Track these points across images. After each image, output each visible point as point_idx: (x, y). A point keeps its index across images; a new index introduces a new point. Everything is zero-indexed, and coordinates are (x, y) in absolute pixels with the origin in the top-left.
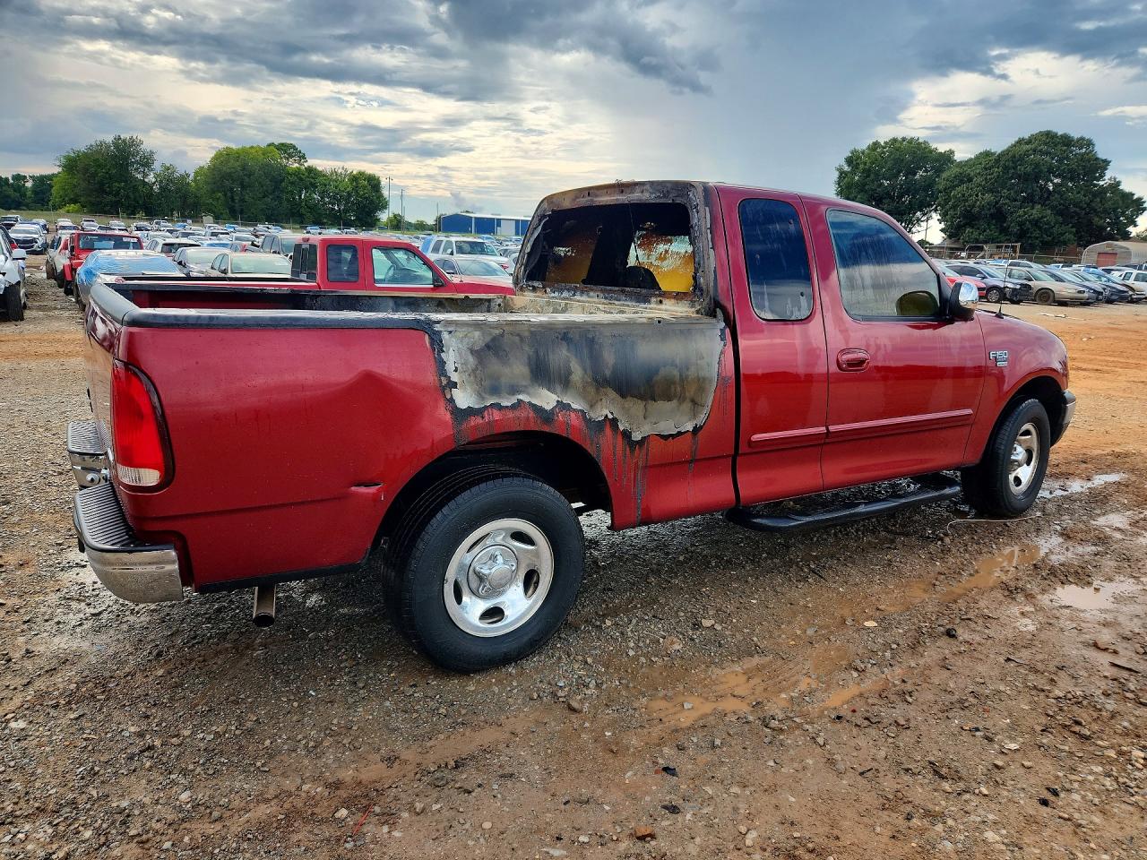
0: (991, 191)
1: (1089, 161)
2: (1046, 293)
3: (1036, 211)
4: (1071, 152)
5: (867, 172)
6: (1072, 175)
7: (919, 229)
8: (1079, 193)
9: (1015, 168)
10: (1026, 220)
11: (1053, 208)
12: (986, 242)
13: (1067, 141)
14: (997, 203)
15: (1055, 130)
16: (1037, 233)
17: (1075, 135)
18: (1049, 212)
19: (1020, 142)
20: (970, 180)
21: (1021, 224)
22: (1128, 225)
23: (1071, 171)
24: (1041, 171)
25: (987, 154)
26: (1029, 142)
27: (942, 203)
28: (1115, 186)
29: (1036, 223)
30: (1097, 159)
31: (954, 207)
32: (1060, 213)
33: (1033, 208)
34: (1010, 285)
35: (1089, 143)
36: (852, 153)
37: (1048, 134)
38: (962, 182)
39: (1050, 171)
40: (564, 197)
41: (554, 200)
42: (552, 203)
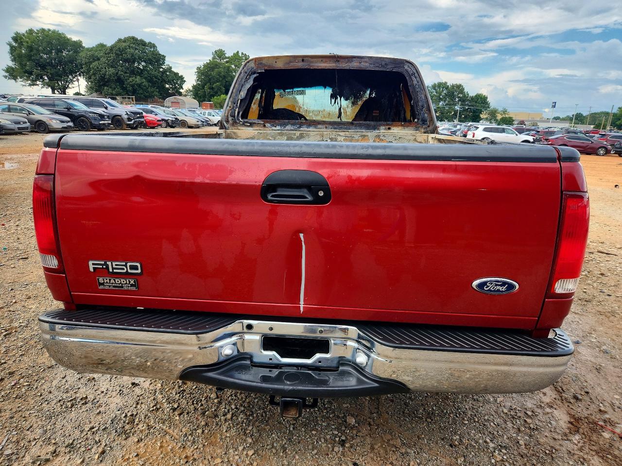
0: (112, 67)
1: (156, 55)
2: (183, 122)
3: (138, 79)
4: (147, 49)
5: (30, 48)
6: (149, 61)
7: (73, 85)
8: (155, 71)
9: (122, 55)
10: (134, 84)
11: (145, 78)
12: (117, 95)
13: (143, 43)
14: (117, 73)
15: (136, 37)
16: (141, 91)
17: (147, 41)
18: (144, 80)
19: (120, 40)
20: (99, 59)
21: (133, 86)
22: (179, 89)
23: (149, 59)
24: (135, 58)
25: (102, 46)
26: (125, 41)
27: (86, 71)
28: (170, 69)
29: (139, 85)
30: (160, 54)
31: (94, 74)
32: (149, 81)
33: (136, 78)
34: (170, 119)
35: (154, 46)
36: (16, 34)
37: (133, 38)
38: (94, 60)
39: (140, 58)
40: (276, 61)
41: (264, 62)
42: (261, 63)
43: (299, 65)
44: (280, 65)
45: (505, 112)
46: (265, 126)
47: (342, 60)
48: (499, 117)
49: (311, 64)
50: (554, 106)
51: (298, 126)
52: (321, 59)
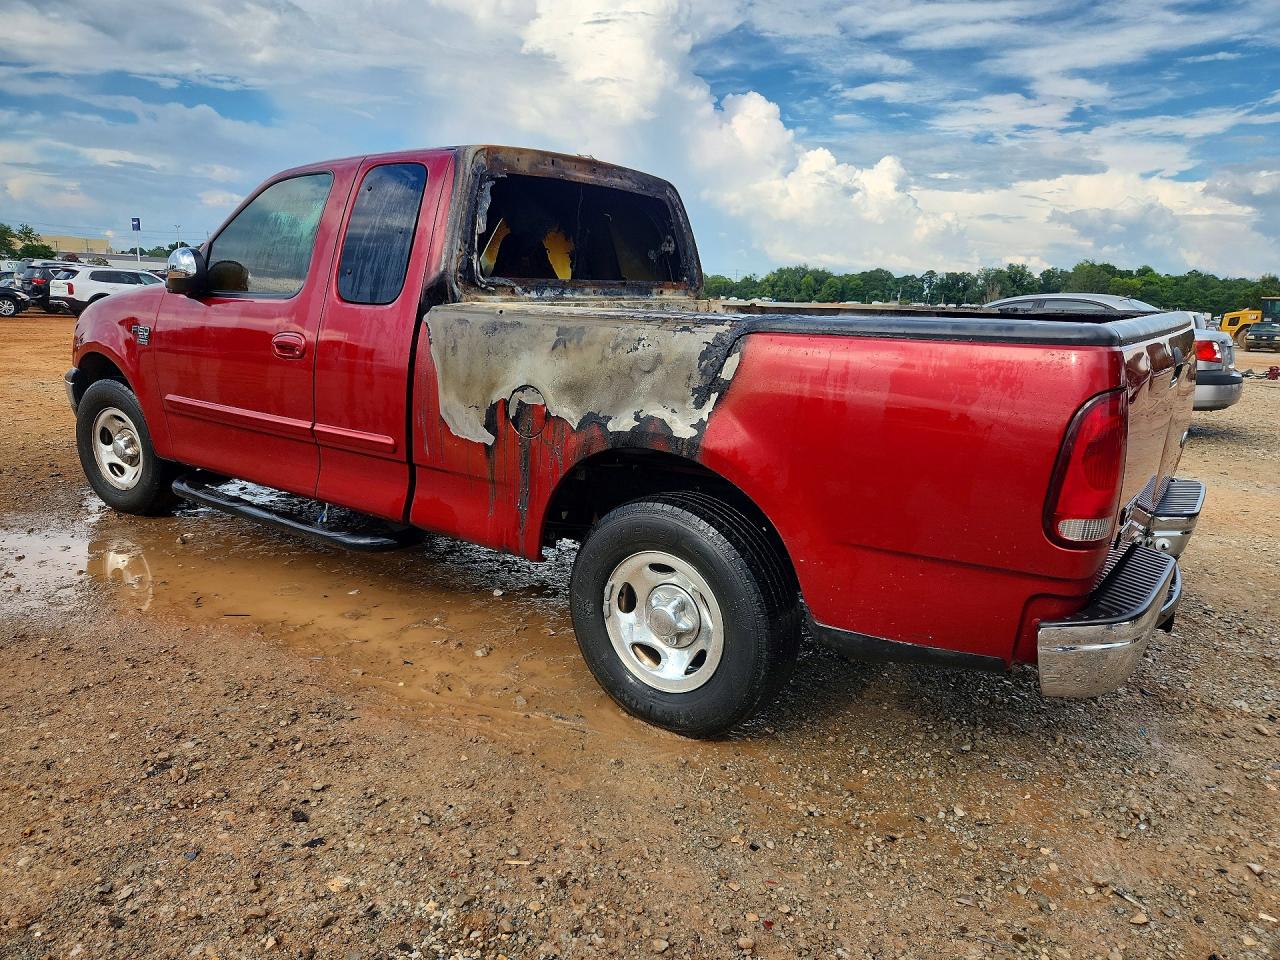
40: (520, 157)
41: (501, 156)
42: (496, 159)
43: (548, 170)
44: (523, 167)
45: (27, 233)
46: (513, 292)
47: (599, 170)
48: (19, 245)
49: (568, 172)
50: (137, 227)
51: (560, 290)
52: (573, 164)
